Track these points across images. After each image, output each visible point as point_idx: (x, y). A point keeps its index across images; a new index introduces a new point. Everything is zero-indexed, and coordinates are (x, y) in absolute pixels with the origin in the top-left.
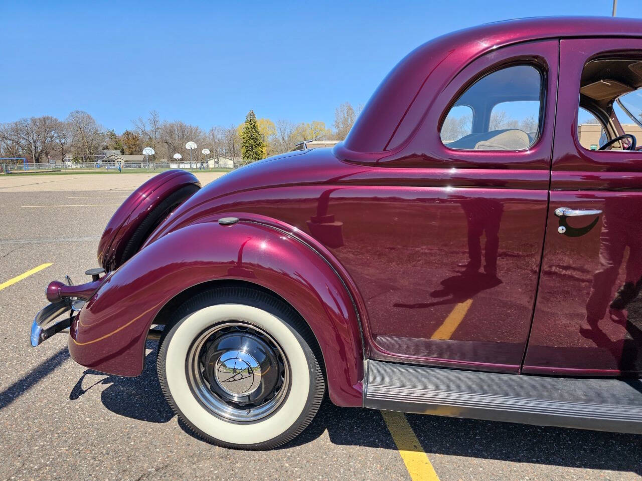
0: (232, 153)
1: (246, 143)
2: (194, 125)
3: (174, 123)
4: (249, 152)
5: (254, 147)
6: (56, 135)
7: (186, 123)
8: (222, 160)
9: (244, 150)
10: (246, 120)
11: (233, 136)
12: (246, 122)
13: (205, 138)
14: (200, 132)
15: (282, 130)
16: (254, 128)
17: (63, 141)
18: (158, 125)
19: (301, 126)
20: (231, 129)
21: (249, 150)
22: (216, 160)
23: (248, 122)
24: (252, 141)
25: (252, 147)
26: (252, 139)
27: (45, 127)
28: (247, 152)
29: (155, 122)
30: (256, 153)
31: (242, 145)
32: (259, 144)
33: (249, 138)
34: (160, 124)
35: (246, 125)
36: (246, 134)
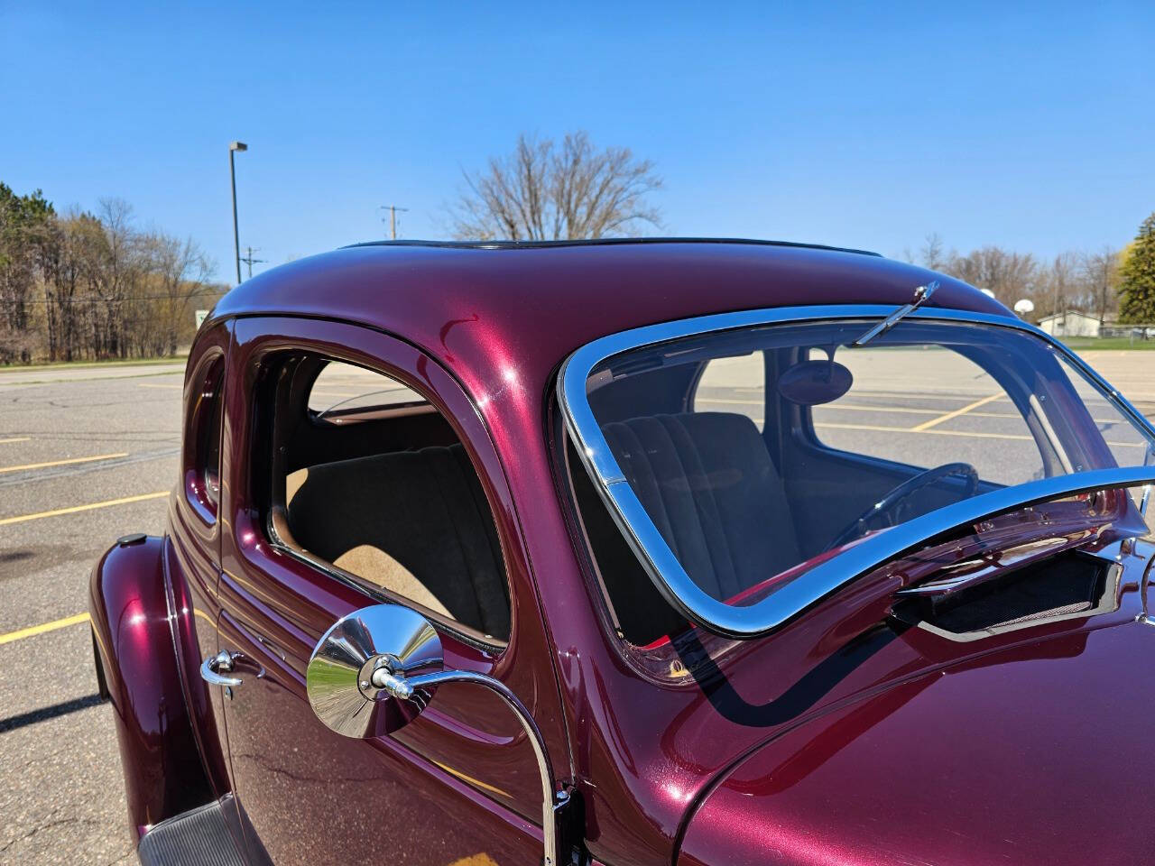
0: (1102, 307)
1: (1130, 284)
2: (1022, 253)
3: (981, 250)
4: (1135, 302)
5: (1151, 291)
7: (1004, 251)
8: (1075, 322)
9: (1125, 298)
10: (1138, 234)
11: (1105, 270)
12: (1137, 239)
13: (1042, 278)
14: (1034, 264)
18: (938, 259)
20: (1103, 256)
21: (1137, 299)
22: (1059, 320)
23: (1142, 238)
24: (1147, 278)
25: (1146, 290)
26: (1149, 274)
28: (1131, 302)
29: (933, 254)
31: (1122, 288)
33: (1138, 274)
34: (943, 258)
35: (1137, 244)
36: (1134, 264)
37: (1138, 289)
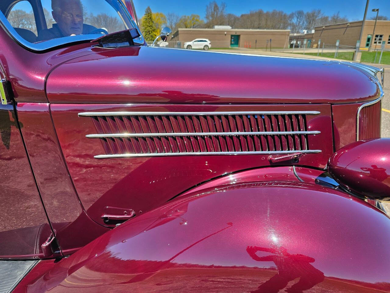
1: (145, 29)
3: (101, 14)
5: (150, 32)
6: (25, 22)
9: (143, 33)
10: (145, 13)
12: (145, 15)
15: (171, 20)
16: (151, 18)
17: (30, 27)
19: (184, 18)
23: (146, 15)
24: (149, 28)
27: (18, 17)
30: (152, 36)
31: (143, 31)
32: (154, 30)
33: (147, 26)
35: (145, 17)
36: (145, 23)
37: (147, 31)
